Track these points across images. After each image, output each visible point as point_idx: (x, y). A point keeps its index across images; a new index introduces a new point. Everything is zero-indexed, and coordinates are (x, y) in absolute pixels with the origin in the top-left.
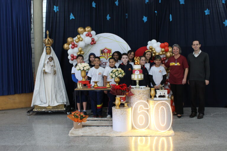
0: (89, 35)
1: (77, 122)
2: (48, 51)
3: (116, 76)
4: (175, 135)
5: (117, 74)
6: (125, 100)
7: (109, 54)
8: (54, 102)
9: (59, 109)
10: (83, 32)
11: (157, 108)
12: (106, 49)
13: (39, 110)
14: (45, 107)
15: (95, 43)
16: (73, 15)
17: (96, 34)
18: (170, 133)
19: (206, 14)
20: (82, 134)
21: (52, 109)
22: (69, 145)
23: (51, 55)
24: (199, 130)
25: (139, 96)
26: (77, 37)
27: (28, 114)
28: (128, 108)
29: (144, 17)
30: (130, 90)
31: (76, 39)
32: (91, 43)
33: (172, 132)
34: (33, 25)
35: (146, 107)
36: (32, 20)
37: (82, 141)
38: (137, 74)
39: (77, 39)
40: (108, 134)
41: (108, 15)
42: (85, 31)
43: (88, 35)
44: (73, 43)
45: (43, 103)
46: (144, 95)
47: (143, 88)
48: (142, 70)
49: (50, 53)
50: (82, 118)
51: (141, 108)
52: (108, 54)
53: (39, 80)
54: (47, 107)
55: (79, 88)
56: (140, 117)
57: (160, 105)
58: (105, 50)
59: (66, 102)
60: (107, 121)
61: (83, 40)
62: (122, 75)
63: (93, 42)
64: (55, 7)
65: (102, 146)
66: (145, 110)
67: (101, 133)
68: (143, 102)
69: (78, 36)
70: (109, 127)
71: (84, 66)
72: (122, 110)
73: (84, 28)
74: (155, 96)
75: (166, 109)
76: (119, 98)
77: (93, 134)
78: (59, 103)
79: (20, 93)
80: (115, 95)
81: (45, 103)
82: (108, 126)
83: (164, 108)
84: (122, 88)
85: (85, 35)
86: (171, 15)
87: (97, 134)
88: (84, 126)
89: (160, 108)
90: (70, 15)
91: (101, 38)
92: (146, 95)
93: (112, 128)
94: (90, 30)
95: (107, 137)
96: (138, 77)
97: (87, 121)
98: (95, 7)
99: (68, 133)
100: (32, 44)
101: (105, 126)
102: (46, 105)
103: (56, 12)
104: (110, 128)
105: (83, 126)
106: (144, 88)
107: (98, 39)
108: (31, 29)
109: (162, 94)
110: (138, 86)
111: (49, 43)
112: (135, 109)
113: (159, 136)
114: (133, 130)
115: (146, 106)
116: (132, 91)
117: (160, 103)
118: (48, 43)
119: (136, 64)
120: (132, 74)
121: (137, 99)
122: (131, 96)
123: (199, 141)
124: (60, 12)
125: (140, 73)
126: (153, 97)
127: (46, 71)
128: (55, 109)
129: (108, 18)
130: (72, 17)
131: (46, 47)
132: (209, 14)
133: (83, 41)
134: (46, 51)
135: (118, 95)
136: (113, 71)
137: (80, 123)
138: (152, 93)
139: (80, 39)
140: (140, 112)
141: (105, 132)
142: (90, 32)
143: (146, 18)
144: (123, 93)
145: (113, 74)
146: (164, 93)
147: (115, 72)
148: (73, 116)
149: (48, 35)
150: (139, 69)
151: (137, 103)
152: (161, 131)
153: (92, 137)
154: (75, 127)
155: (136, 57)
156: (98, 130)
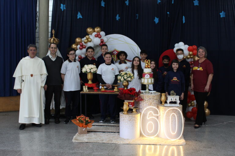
0: (98, 36)
1: (82, 127)
3: (125, 79)
4: (186, 144)
5: (126, 78)
6: (133, 106)
9: (63, 113)
10: (92, 32)
11: (168, 115)
12: (115, 51)
16: (81, 14)
17: (106, 35)
18: (180, 141)
19: (221, 16)
20: (86, 141)
22: (72, 152)
24: (212, 140)
25: (149, 101)
26: (86, 38)
28: (137, 114)
29: (156, 18)
30: (139, 95)
31: (84, 39)
32: (100, 44)
33: (183, 141)
34: (38, 24)
35: (155, 114)
36: (37, 18)
37: (87, 148)
38: (147, 77)
39: (86, 40)
40: (114, 141)
41: (118, 15)
42: (94, 31)
43: (97, 35)
44: (81, 44)
46: (154, 100)
47: (153, 93)
50: (87, 123)
51: (151, 114)
55: (85, 91)
56: (149, 123)
57: (171, 111)
60: (114, 127)
61: (92, 41)
62: (131, 78)
64: (62, 5)
65: (108, 154)
66: (155, 116)
67: (108, 139)
68: (152, 108)
70: (116, 133)
71: (90, 68)
72: (130, 115)
73: (94, 28)
74: (166, 102)
75: (177, 117)
76: (128, 103)
77: (99, 140)
78: (63, 106)
80: (123, 99)
82: (114, 132)
83: (176, 115)
84: (131, 93)
85: (94, 35)
86: (184, 17)
87: (103, 140)
89: (171, 115)
90: (78, 14)
91: (110, 40)
92: (156, 100)
93: (119, 134)
94: (99, 31)
95: (114, 144)
96: (148, 81)
97: (93, 126)
98: (104, 6)
99: (72, 139)
101: (111, 132)
103: (63, 10)
104: (116, 135)
105: (88, 131)
106: (154, 92)
107: (108, 40)
108: (36, 28)
109: (174, 100)
110: (147, 90)
111: (55, 42)
112: (144, 116)
113: (169, 145)
114: (141, 138)
115: (156, 112)
116: (141, 96)
117: (171, 109)
119: (147, 68)
120: (142, 78)
121: (146, 104)
122: (140, 102)
123: (212, 151)
124: (67, 11)
125: (150, 77)
126: (163, 103)
129: (118, 18)
130: (79, 16)
132: (224, 16)
135: (126, 100)
136: (122, 74)
137: (85, 129)
138: (163, 98)
139: (89, 39)
140: (149, 118)
141: (111, 138)
142: (99, 33)
143: (158, 19)
144: (132, 98)
145: (122, 77)
146: (176, 99)
147: (123, 75)
148: (77, 121)
149: (54, 35)
150: (150, 72)
151: (146, 109)
152: (171, 140)
153: (97, 143)
154: (80, 133)
156: (104, 136)
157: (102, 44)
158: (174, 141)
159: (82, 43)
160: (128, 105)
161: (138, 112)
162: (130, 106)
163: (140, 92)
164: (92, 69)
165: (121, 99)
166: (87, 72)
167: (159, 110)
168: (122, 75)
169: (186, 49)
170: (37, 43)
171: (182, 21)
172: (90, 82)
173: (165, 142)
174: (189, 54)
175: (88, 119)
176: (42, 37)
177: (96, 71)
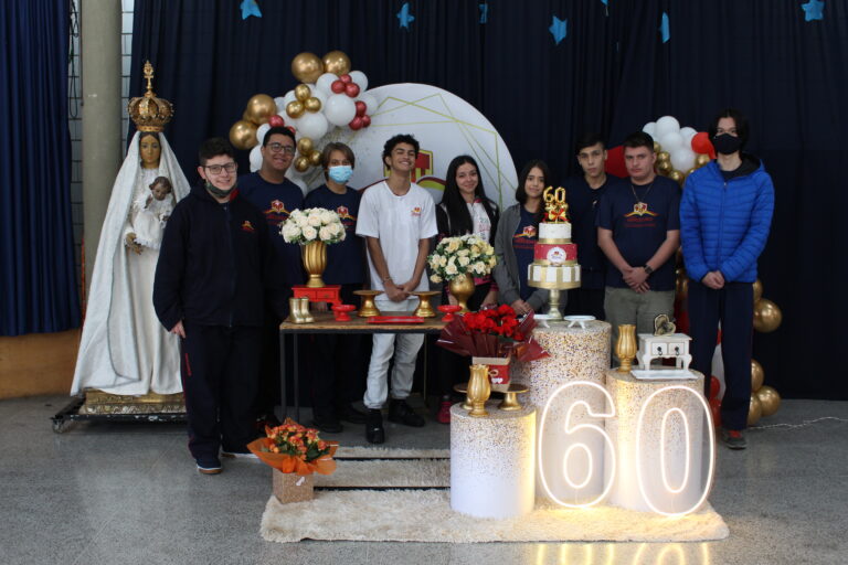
0: (344, 87)
1: (293, 474)
2: (147, 151)
3: (461, 269)
4: (732, 532)
5: (464, 261)
6: (508, 380)
7: (423, 173)
8: (171, 378)
10: (315, 74)
11: (652, 419)
13: (108, 410)
14: (134, 397)
15: (366, 125)
18: (707, 523)
19: (808, 17)
20: (321, 533)
21: (164, 405)
23: (162, 172)
25: (569, 358)
26: (296, 94)
27: (57, 427)
28: (526, 414)
29: (556, 20)
30: (531, 333)
31: (289, 101)
33: (713, 523)
34: (76, 39)
35: (597, 411)
36: (73, 16)
38: (554, 261)
39: (294, 103)
41: (405, 7)
43: (339, 86)
44: (274, 121)
45: (122, 380)
46: (590, 354)
47: (582, 324)
48: (574, 246)
49: (159, 159)
50: (314, 455)
51: (583, 415)
52: (418, 171)
54: (142, 396)
55: (298, 320)
56: (574, 451)
57: (666, 400)
60: (415, 463)
63: (361, 120)
66: (594, 421)
68: (584, 386)
69: (300, 90)
70: (431, 491)
71: (318, 224)
72: (500, 422)
74: (635, 362)
75: (689, 419)
76: (486, 370)
77: (371, 530)
79: (17, 334)
80: (468, 352)
81: (133, 381)
82: (425, 489)
83: (683, 415)
84: (499, 325)
85: (329, 85)
86: (665, 18)
88: (318, 489)
89: (665, 416)
90: (243, 1)
91: (389, 105)
92: (597, 355)
93: (447, 499)
95: (440, 547)
96: (560, 275)
99: (257, 526)
100: (70, 122)
101: (410, 488)
102: (138, 390)
104: (436, 502)
105: (315, 488)
106: (586, 322)
108: (69, 57)
109: (667, 354)
110: (554, 313)
111: (154, 116)
114: (541, 511)
115: (602, 404)
116: (536, 337)
117: (667, 392)
118: (151, 117)
119: (553, 221)
120: (531, 261)
121: (557, 372)
122: (533, 362)
125: (567, 259)
126: (625, 366)
128: (176, 407)
129: (405, 17)
130: (249, 8)
131: (141, 137)
132: (820, 16)
133: (320, 112)
134: (140, 153)
135: (478, 356)
136: (445, 245)
137: (303, 479)
138: (625, 345)
139: (309, 101)
140: (575, 429)
141: (419, 517)
142: (349, 76)
143: (563, 25)
144: (503, 349)
145: (448, 259)
146: (677, 349)
147: (455, 251)
148: (272, 446)
149: (149, 83)
150: (566, 240)
151: (560, 394)
152: (665, 517)
153: (368, 544)
154: (282, 497)
155: (551, 188)
156: (388, 508)
157: (358, 121)
158: (680, 523)
159: (277, 116)
160: (490, 378)
161: (525, 405)
162: (494, 380)
163: (534, 321)
164: (323, 225)
165: (456, 351)
166: (303, 238)
167: (612, 392)
168: (449, 250)
169: (683, 145)
170: (75, 119)
171: (660, 35)
172: (315, 282)
173: (647, 530)
174: (697, 163)
175: (317, 440)
176: (95, 96)
177: (340, 234)
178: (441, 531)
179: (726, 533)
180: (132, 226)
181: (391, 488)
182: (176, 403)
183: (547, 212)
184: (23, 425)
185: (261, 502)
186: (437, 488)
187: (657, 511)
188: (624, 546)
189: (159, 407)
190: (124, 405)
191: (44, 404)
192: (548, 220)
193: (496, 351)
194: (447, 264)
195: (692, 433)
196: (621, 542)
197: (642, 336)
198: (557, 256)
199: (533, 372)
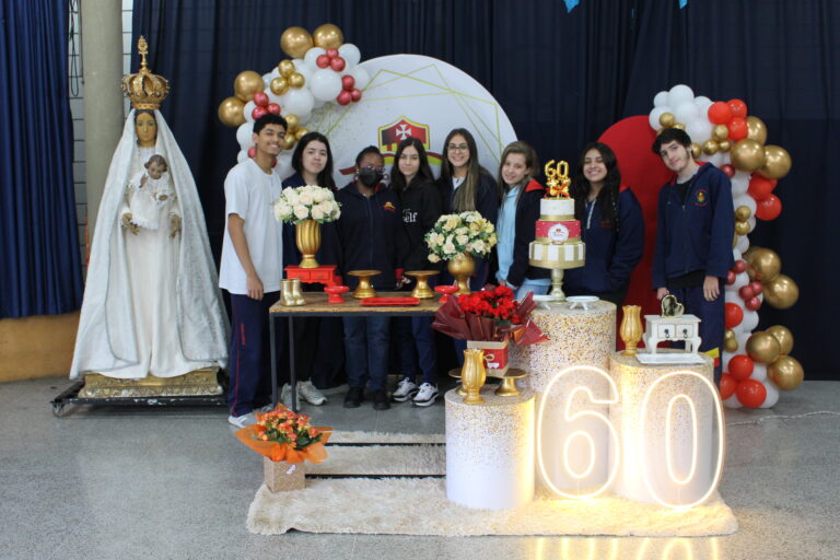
0: (330, 61)
1: (283, 463)
2: (143, 129)
3: (458, 248)
4: (741, 527)
5: (462, 240)
6: (506, 362)
8: (171, 360)
9: (195, 390)
10: (304, 48)
11: (657, 404)
12: (403, 127)
13: (107, 394)
14: (133, 381)
15: (356, 99)
17: (363, 59)
18: (715, 517)
21: (164, 387)
23: (158, 150)
26: (280, 71)
27: (57, 411)
28: (524, 401)
30: (529, 315)
31: (273, 77)
32: (339, 99)
33: (721, 516)
34: (76, 17)
35: (600, 397)
38: (556, 239)
39: (278, 79)
42: (315, 45)
43: (325, 60)
44: (260, 98)
45: (121, 363)
46: (593, 337)
47: (585, 305)
48: (578, 223)
49: (155, 137)
50: (304, 442)
51: (580, 399)
53: (104, 259)
54: (142, 379)
55: (289, 303)
56: (575, 439)
57: (672, 387)
58: (401, 129)
59: (224, 360)
60: (414, 449)
61: (306, 84)
62: (487, 242)
63: (350, 95)
66: (597, 408)
67: (398, 515)
68: (586, 372)
69: (284, 66)
70: (429, 480)
71: (310, 202)
72: (495, 409)
73: (311, 30)
74: (641, 344)
75: (697, 408)
76: (481, 354)
77: (360, 522)
78: (192, 363)
81: (131, 364)
82: (421, 477)
83: (690, 402)
84: (495, 308)
85: (315, 59)
88: (314, 476)
89: (671, 403)
91: (382, 78)
92: (601, 338)
93: (443, 487)
94: (334, 41)
95: (430, 540)
96: (562, 254)
99: (244, 516)
100: (72, 102)
101: (406, 476)
102: (137, 373)
104: (432, 491)
105: (307, 476)
106: (589, 304)
107: (372, 80)
108: (68, 35)
109: (675, 337)
110: (557, 293)
111: (150, 93)
112: (554, 404)
113: (660, 537)
114: (540, 502)
115: (606, 391)
116: (535, 320)
117: (673, 377)
118: (146, 94)
120: (533, 239)
121: (558, 356)
122: (533, 346)
125: (570, 236)
126: (630, 349)
127: (138, 219)
128: (177, 390)
131: (136, 114)
133: (304, 88)
134: (136, 131)
135: (473, 340)
136: (443, 223)
137: (293, 467)
138: (630, 326)
139: (293, 77)
140: (575, 416)
141: (412, 508)
142: (336, 50)
144: (499, 332)
146: (685, 331)
147: (453, 230)
148: (261, 433)
149: (144, 60)
150: (568, 217)
151: (561, 379)
152: (670, 509)
153: (355, 537)
154: (272, 485)
155: (552, 162)
156: (380, 498)
157: (346, 95)
158: (686, 516)
159: (262, 93)
160: (485, 363)
161: (524, 391)
162: (490, 365)
163: (533, 302)
164: (316, 203)
165: (448, 333)
166: (294, 217)
167: (616, 377)
168: (447, 228)
169: (699, 116)
170: (76, 97)
172: (308, 262)
173: (651, 523)
174: (714, 134)
175: (308, 427)
176: (94, 74)
177: (333, 213)
178: (433, 523)
179: (734, 527)
180: (129, 206)
181: (386, 476)
182: (177, 386)
183: (548, 187)
184: (25, 409)
185: (251, 491)
186: (434, 476)
187: (662, 503)
188: (626, 540)
189: (159, 390)
190: (124, 388)
191: (49, 387)
192: (549, 196)
193: (492, 335)
194: (444, 242)
195: (700, 420)
196: (622, 537)
197: (648, 317)
198: (559, 233)
199: (532, 356)
